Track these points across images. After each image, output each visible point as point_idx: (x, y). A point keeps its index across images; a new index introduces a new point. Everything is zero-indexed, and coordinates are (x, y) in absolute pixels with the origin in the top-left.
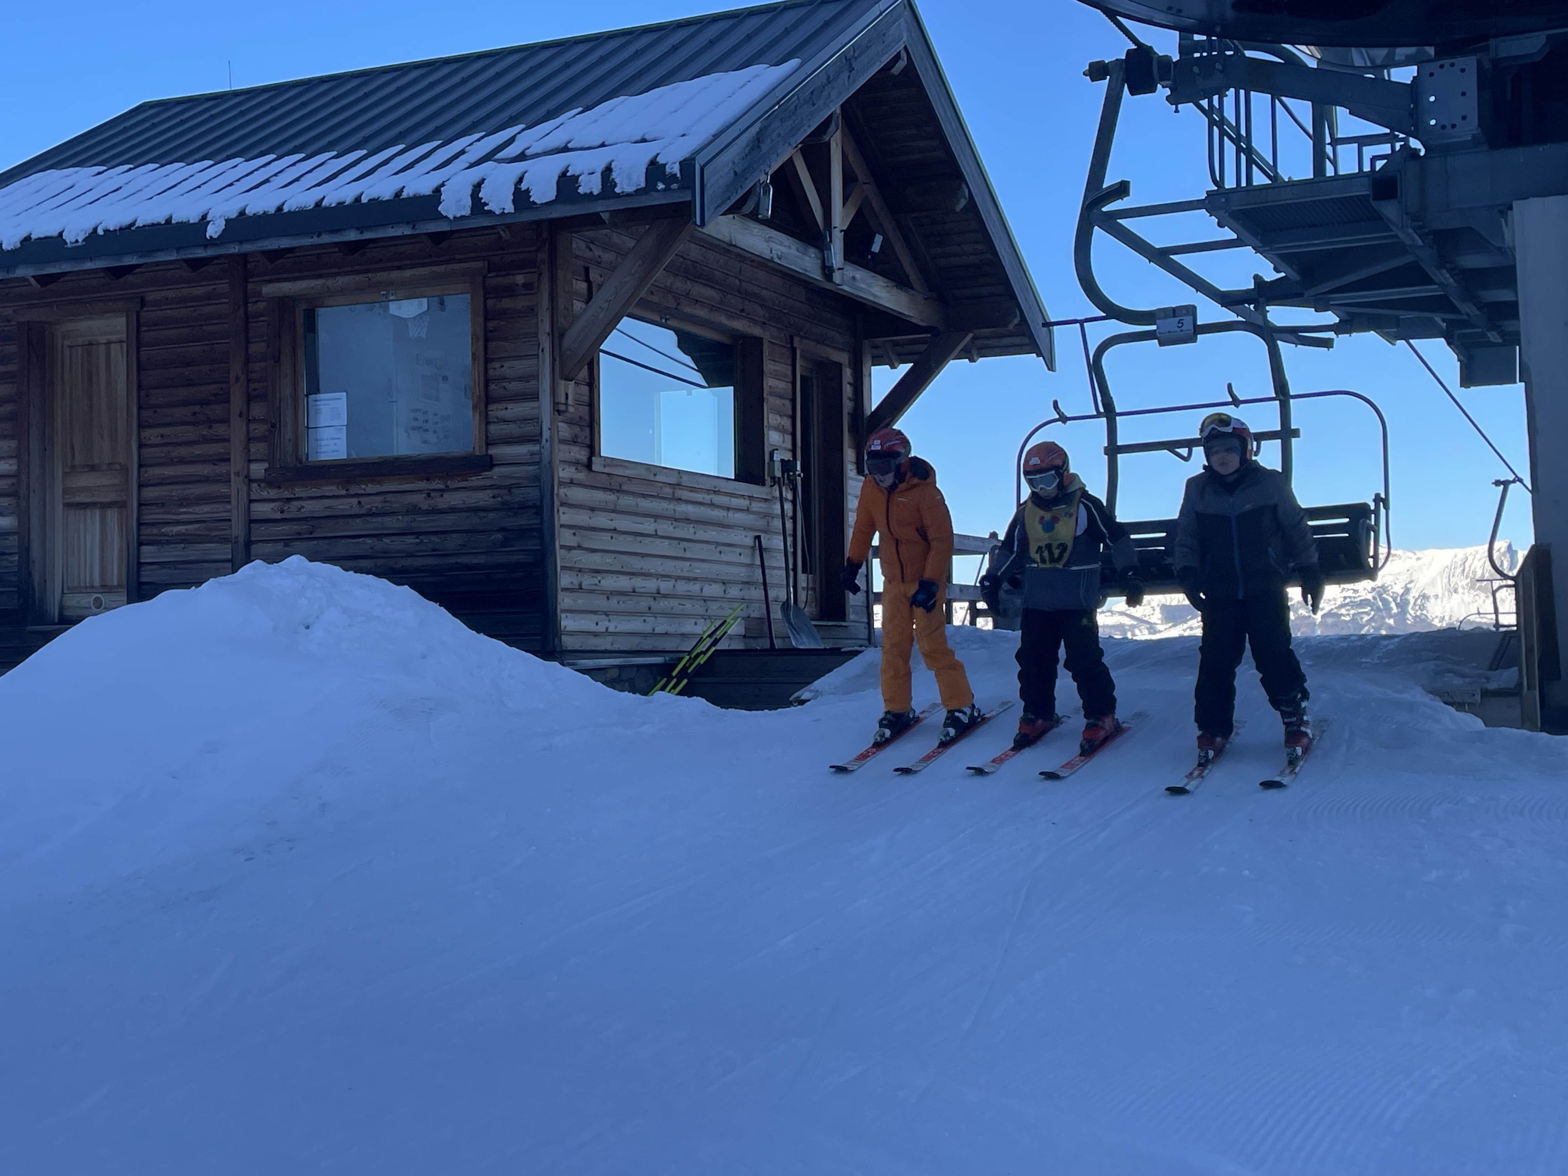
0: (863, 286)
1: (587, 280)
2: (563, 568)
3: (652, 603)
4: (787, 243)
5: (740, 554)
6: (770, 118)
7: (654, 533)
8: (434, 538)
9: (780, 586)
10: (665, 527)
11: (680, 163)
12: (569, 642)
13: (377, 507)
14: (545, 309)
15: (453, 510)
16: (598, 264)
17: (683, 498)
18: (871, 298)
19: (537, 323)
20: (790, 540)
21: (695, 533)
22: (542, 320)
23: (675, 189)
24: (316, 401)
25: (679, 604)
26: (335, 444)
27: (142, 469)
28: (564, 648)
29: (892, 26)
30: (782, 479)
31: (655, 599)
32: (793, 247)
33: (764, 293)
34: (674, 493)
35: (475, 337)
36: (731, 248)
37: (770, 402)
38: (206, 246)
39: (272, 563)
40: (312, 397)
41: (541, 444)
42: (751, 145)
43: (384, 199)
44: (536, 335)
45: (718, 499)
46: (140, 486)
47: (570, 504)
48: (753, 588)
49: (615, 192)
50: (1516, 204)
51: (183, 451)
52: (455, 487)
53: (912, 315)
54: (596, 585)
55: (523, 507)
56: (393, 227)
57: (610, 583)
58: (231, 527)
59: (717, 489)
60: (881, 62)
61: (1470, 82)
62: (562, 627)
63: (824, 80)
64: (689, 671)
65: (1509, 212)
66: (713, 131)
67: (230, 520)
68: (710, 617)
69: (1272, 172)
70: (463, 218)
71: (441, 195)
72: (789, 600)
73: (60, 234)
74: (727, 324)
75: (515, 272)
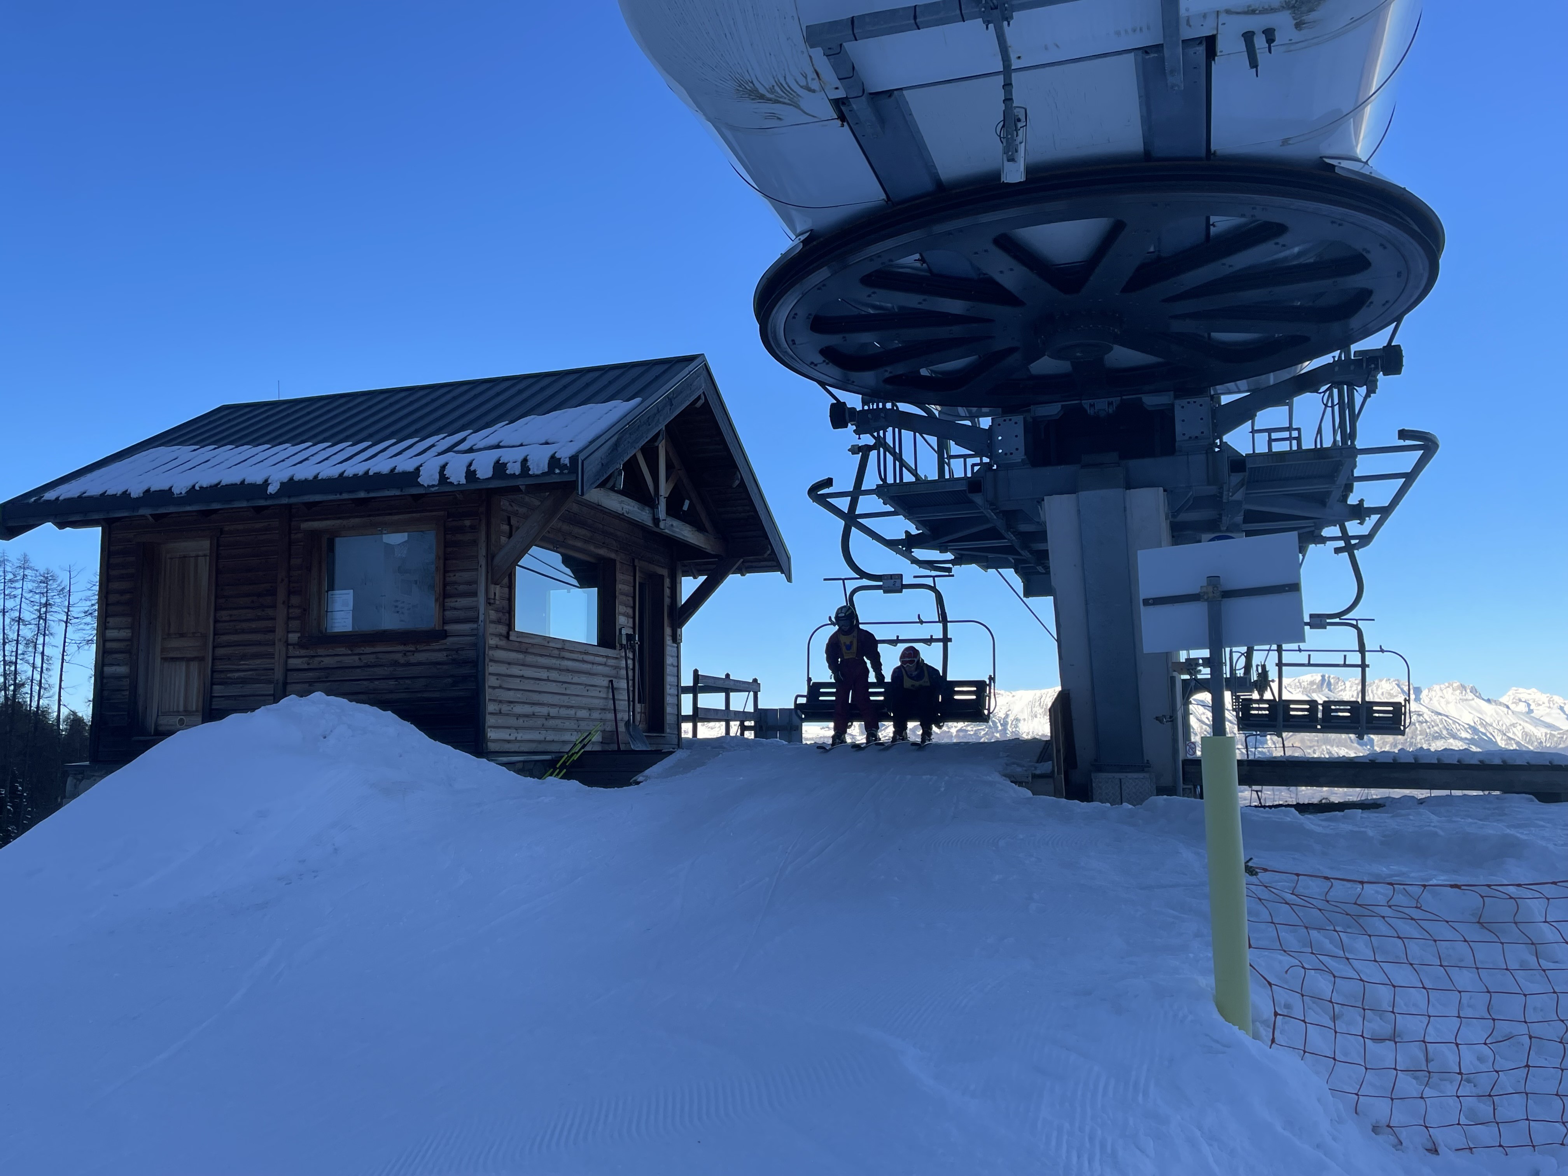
0: (678, 530)
1: (509, 524)
2: (490, 700)
3: (544, 721)
4: (632, 504)
5: (600, 692)
6: (623, 432)
7: (546, 678)
8: (408, 681)
9: (625, 711)
10: (553, 674)
11: (569, 458)
12: (492, 746)
13: (371, 662)
14: (483, 541)
15: (420, 664)
16: (516, 514)
17: (566, 657)
18: (682, 537)
19: (478, 550)
20: (631, 683)
21: (572, 678)
22: (481, 548)
23: (566, 473)
24: (333, 595)
25: (562, 723)
26: (345, 622)
27: (216, 637)
28: (489, 750)
29: (696, 380)
30: (626, 646)
31: (546, 719)
32: (636, 507)
33: (619, 532)
34: (559, 654)
35: (438, 557)
36: (599, 507)
37: (620, 598)
38: (266, 499)
39: (302, 697)
40: (330, 593)
41: (478, 623)
42: (611, 448)
43: (383, 473)
44: (477, 557)
45: (587, 658)
46: (214, 647)
47: (495, 661)
48: (607, 712)
49: (529, 474)
50: (1046, 498)
51: (245, 625)
52: (421, 649)
53: (706, 547)
54: (510, 710)
55: (465, 662)
56: (388, 490)
57: (519, 709)
58: (274, 673)
59: (586, 652)
60: (689, 400)
61: (1020, 430)
62: (488, 737)
63: (656, 411)
64: (567, 764)
65: (1043, 502)
66: (589, 439)
67: (273, 669)
68: (580, 731)
69: (914, 473)
70: (433, 486)
71: (420, 472)
72: (629, 720)
73: (171, 488)
74: (594, 551)
75: (465, 519)
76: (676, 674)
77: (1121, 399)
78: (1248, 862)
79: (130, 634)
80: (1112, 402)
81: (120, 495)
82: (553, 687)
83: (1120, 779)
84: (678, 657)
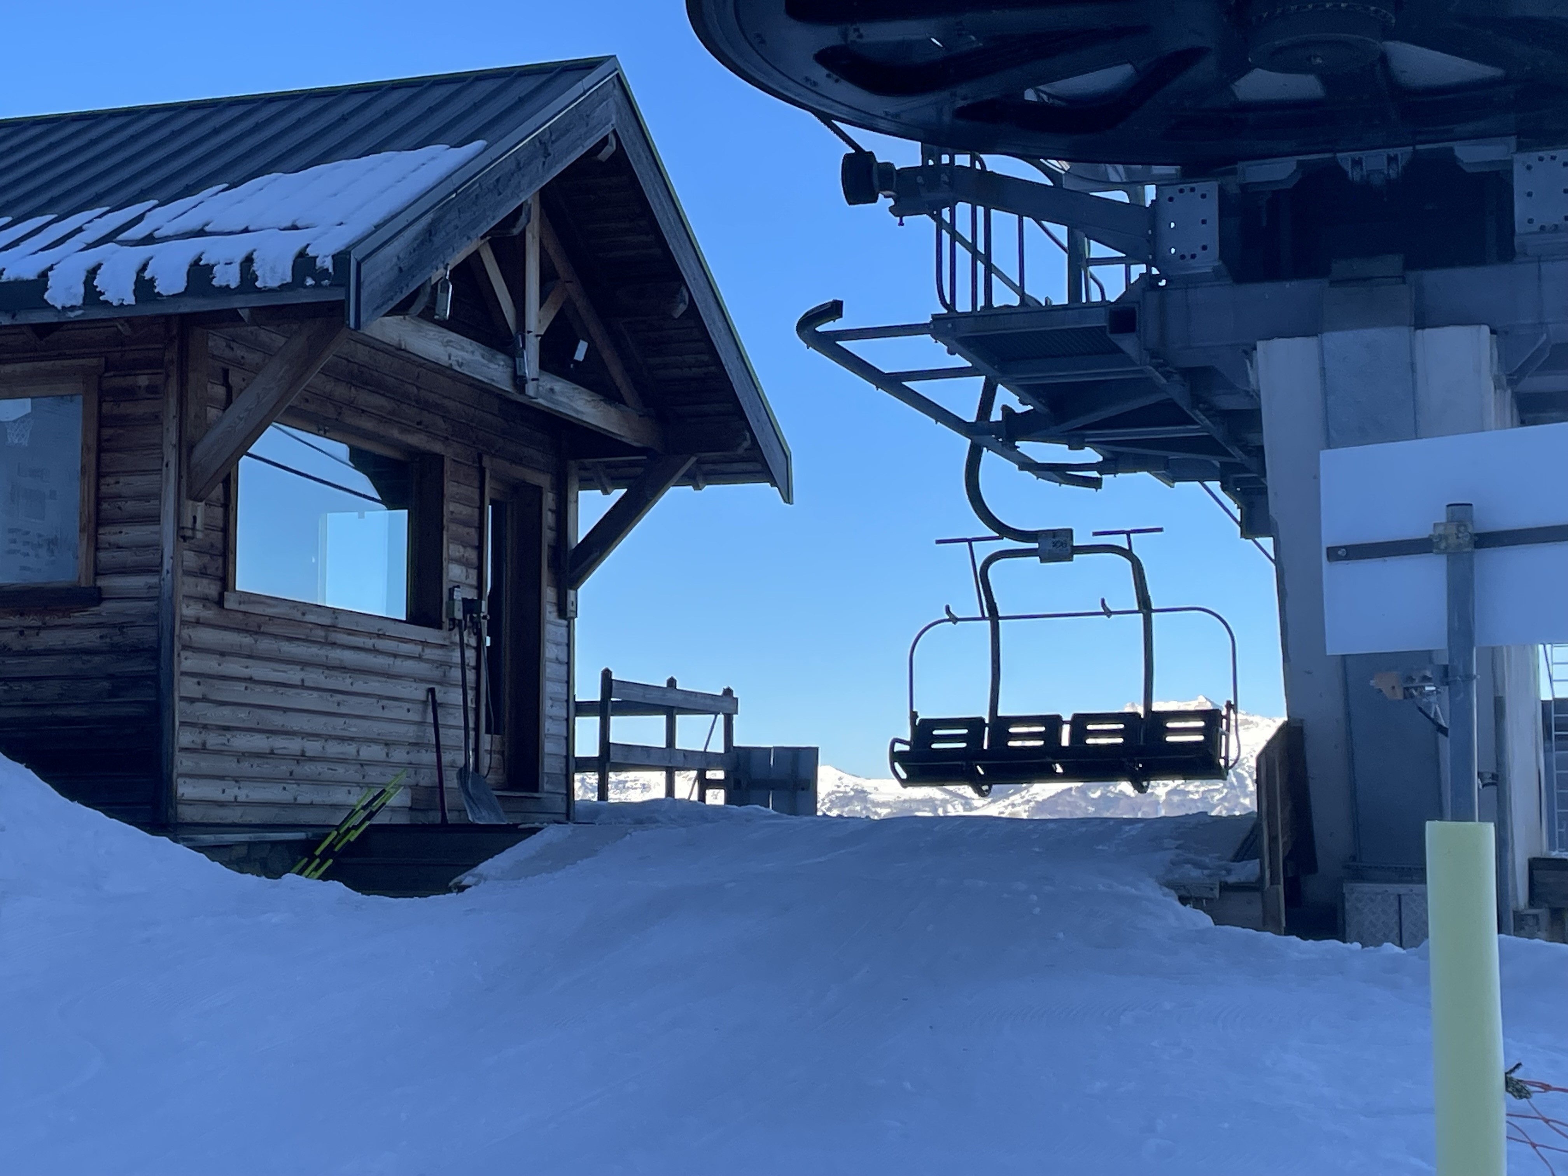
0: (564, 400)
1: (226, 384)
2: (182, 723)
3: (293, 766)
4: (471, 349)
5: (409, 710)
6: (445, 208)
7: (300, 683)
8: (27, 686)
9: (457, 748)
10: (314, 676)
11: (333, 257)
12: (187, 814)
14: (171, 417)
15: (50, 652)
16: (240, 364)
17: (338, 642)
18: (574, 414)
19: (162, 433)
20: (471, 695)
21: (352, 684)
22: (168, 429)
23: (326, 286)
25: (329, 769)
28: (180, 820)
29: (597, 107)
30: (463, 622)
31: (298, 762)
32: (477, 353)
33: (447, 403)
34: (326, 637)
35: (85, 448)
36: (401, 353)
37: (451, 530)
41: (161, 576)
42: (420, 239)
44: (160, 446)
45: (382, 644)
47: (195, 648)
48: (424, 751)
49: (256, 287)
50: (1260, 345)
52: (52, 624)
53: (623, 434)
54: (224, 744)
55: (136, 650)
57: (242, 742)
59: (380, 632)
60: (583, 147)
61: (1211, 209)
62: (179, 795)
63: (513, 167)
64: (336, 849)
65: (1254, 351)
66: (376, 220)
68: (364, 785)
69: (1020, 290)
70: (73, 308)
71: (48, 280)
72: (467, 764)
74: (400, 438)
75: (138, 372)
76: (566, 679)
77: (1415, 152)
78: (1512, 1071)
80: (1396, 156)
82: (310, 700)
83: (1399, 896)
84: (569, 645)
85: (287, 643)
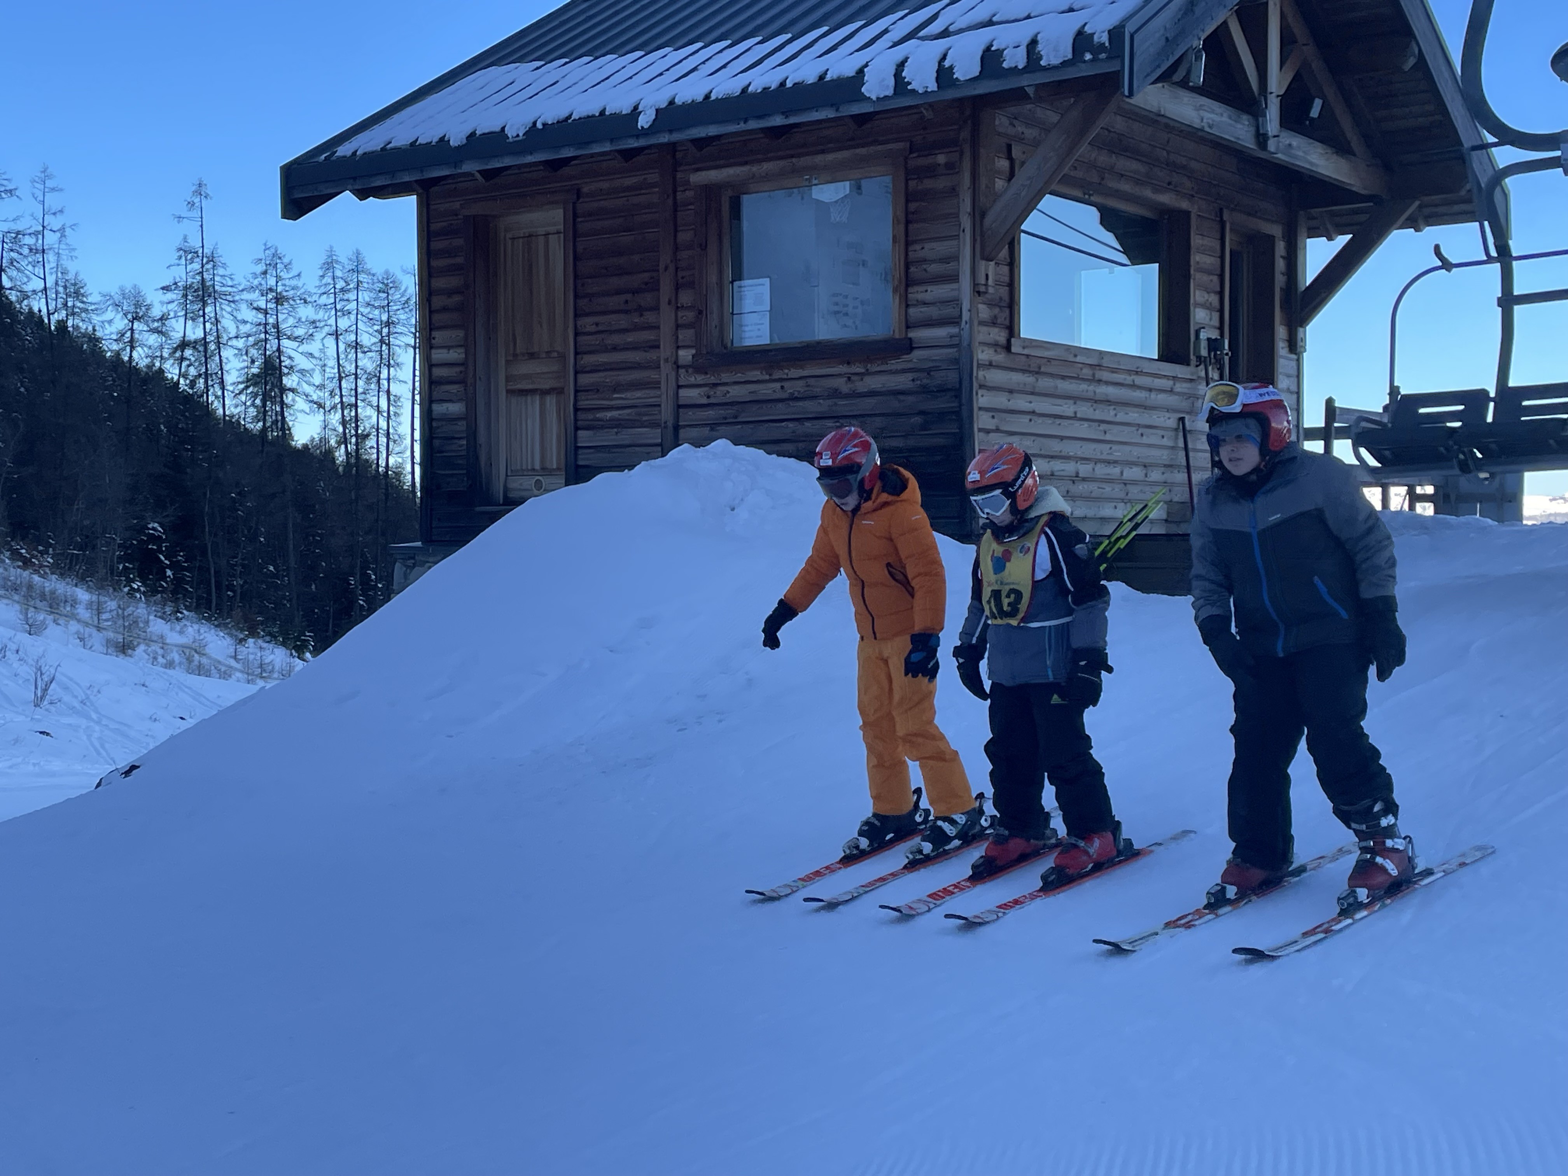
0: (1301, 154)
1: (1010, 158)
4: (1219, 110)
5: (1163, 437)
7: (1073, 415)
10: (1084, 409)
11: (1109, 31)
13: (799, 392)
14: (966, 189)
15: (872, 394)
16: (1021, 139)
17: (1104, 379)
18: (1308, 167)
19: (958, 203)
21: (1116, 415)
22: (964, 200)
23: (1102, 59)
24: (740, 287)
25: (1099, 488)
27: (579, 357)
30: (1208, 359)
31: (1074, 482)
32: (1225, 115)
33: (1194, 165)
34: (1094, 375)
35: (896, 221)
36: (1159, 119)
37: (1197, 278)
38: (637, 136)
39: (698, 447)
40: (736, 284)
41: (960, 326)
42: (1184, 10)
43: (809, 82)
44: (957, 215)
45: (1140, 380)
46: (576, 373)
47: (989, 387)
48: (1176, 471)
49: (1041, 65)
51: (616, 339)
52: (873, 370)
53: (1352, 182)
55: (942, 390)
56: (817, 111)
58: (660, 412)
59: (1139, 370)
64: (1109, 555)
67: (659, 405)
68: (1130, 501)
70: (885, 98)
71: (864, 76)
73: (503, 129)
74: (1153, 198)
75: (937, 152)
79: (464, 356)
81: (437, 143)
82: (1083, 430)
84: (1299, 376)
85: (1062, 381)
